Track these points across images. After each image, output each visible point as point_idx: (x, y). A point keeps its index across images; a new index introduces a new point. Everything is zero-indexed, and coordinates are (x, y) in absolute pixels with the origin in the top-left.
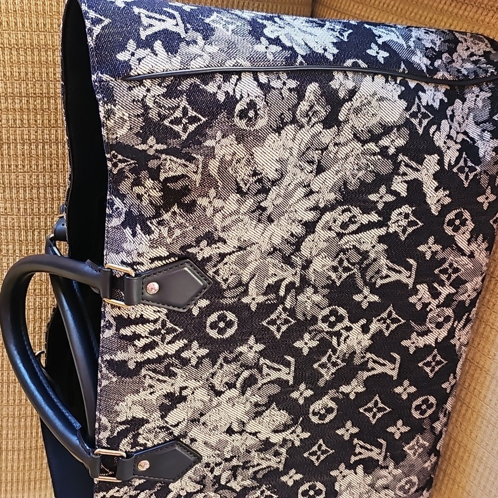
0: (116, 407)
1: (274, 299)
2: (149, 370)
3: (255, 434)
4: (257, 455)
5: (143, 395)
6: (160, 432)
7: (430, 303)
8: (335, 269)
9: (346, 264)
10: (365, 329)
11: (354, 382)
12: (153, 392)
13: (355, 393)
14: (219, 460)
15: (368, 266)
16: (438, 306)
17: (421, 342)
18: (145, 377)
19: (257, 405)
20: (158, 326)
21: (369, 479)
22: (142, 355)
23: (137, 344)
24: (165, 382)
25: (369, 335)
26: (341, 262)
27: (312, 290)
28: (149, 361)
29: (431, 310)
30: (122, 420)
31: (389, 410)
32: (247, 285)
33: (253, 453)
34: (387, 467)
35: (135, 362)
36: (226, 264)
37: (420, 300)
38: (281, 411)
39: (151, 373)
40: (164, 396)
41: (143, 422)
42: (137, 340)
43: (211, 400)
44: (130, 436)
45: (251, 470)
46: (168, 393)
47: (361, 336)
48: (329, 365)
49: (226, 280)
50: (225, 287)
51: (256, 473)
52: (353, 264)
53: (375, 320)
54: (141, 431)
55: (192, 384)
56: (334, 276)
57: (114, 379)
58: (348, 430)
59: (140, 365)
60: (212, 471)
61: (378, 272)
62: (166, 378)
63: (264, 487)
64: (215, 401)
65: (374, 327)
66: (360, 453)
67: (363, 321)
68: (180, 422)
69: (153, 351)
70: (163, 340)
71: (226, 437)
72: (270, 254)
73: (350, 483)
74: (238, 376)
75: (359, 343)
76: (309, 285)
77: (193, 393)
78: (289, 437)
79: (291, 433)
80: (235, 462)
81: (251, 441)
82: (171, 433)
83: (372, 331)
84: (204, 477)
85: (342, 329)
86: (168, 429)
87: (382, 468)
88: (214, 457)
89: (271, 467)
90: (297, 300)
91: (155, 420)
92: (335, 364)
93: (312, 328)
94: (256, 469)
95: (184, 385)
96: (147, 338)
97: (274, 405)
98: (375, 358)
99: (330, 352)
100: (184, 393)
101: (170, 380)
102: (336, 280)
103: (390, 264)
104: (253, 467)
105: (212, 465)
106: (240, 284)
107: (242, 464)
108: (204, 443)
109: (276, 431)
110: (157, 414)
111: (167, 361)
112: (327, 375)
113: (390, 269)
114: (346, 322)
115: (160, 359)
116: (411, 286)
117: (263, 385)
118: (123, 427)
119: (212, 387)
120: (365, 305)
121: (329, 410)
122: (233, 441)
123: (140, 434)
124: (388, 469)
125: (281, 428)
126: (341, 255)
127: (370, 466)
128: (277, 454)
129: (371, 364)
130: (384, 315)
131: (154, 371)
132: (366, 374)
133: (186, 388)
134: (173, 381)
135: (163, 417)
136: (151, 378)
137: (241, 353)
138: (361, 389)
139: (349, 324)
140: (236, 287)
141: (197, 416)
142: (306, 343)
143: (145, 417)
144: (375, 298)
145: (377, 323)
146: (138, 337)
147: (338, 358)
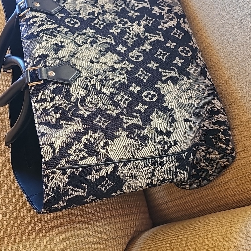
0: (32, 52)
1: (94, 17)
2: (43, 34)
3: (105, 63)
4: (110, 73)
5: (44, 44)
6: (56, 60)
7: (162, 13)
8: (115, 7)
9: (119, 4)
10: (139, 25)
11: (145, 45)
12: (48, 43)
13: (148, 49)
14: (91, 76)
15: (128, 4)
16: (166, 13)
17: (167, 25)
18: (42, 36)
19: (100, 51)
20: (43, 19)
21: (177, 87)
22: (39, 29)
23: (36, 25)
24: (52, 38)
25: (142, 27)
26: (116, 4)
27: (109, 14)
28: (42, 30)
29: (164, 15)
30: (36, 56)
31: (168, 54)
32: (79, 11)
33: (108, 73)
34: (183, 79)
35: (36, 32)
36: (67, 3)
37: (157, 12)
38: (114, 54)
39: (45, 35)
40: (53, 45)
41: (47, 56)
42: (35, 24)
43: (77, 48)
44: (42, 62)
45: (111, 82)
46: (55, 44)
47: (139, 27)
48: (130, 39)
49: (69, 9)
50: (69, 11)
51: (114, 84)
52: (122, 4)
53: (142, 21)
54: (46, 60)
55: (66, 41)
56: (116, 9)
57: (29, 41)
58: (153, 65)
59: (39, 33)
60: (90, 82)
61: (134, 5)
62: (53, 37)
63: (122, 93)
64: (80, 48)
65: (143, 23)
66: (166, 76)
67: (137, 22)
68: (65, 56)
69: (43, 27)
70: (47, 23)
71: (91, 64)
72: (85, 3)
73: (168, 90)
74: (87, 40)
75: (139, 30)
76: (107, 12)
77: (67, 45)
78: (124, 66)
79: (124, 64)
80: (100, 77)
81: (104, 67)
82: (62, 60)
83: (142, 25)
84: (87, 85)
85: (129, 26)
86: (60, 59)
87: (181, 80)
88: (88, 74)
89: (121, 81)
90: (104, 17)
91: (52, 55)
92: (132, 39)
93: (115, 26)
94: (113, 81)
95: (62, 40)
96: (40, 22)
97: (109, 52)
98: (150, 34)
99: (127, 34)
100: (63, 44)
101: (54, 38)
102: (118, 10)
103: (137, 2)
104: (111, 80)
105: (89, 79)
106: (76, 11)
107: (104, 78)
108: (81, 67)
109: (115, 63)
110: (53, 53)
111: (51, 31)
112: (131, 43)
113: (137, 3)
114: (129, 23)
115: (47, 30)
116: (150, 8)
117: (100, 44)
118: (38, 59)
119: (76, 43)
120: (134, 17)
121: (139, 56)
122: (95, 66)
123: (47, 61)
124: (184, 80)
125: (118, 62)
126: (116, 2)
127: (174, 80)
128: (121, 74)
129: (149, 37)
130: (145, 18)
131: (46, 34)
132: (149, 41)
133: (63, 42)
134: (56, 39)
135: (56, 54)
136: (45, 37)
137: (85, 33)
138: (150, 47)
139: (131, 24)
140: (74, 11)
141: (73, 54)
142: (115, 31)
143: (47, 54)
144: (138, 14)
145: (143, 22)
146: (36, 22)
147: (132, 36)
